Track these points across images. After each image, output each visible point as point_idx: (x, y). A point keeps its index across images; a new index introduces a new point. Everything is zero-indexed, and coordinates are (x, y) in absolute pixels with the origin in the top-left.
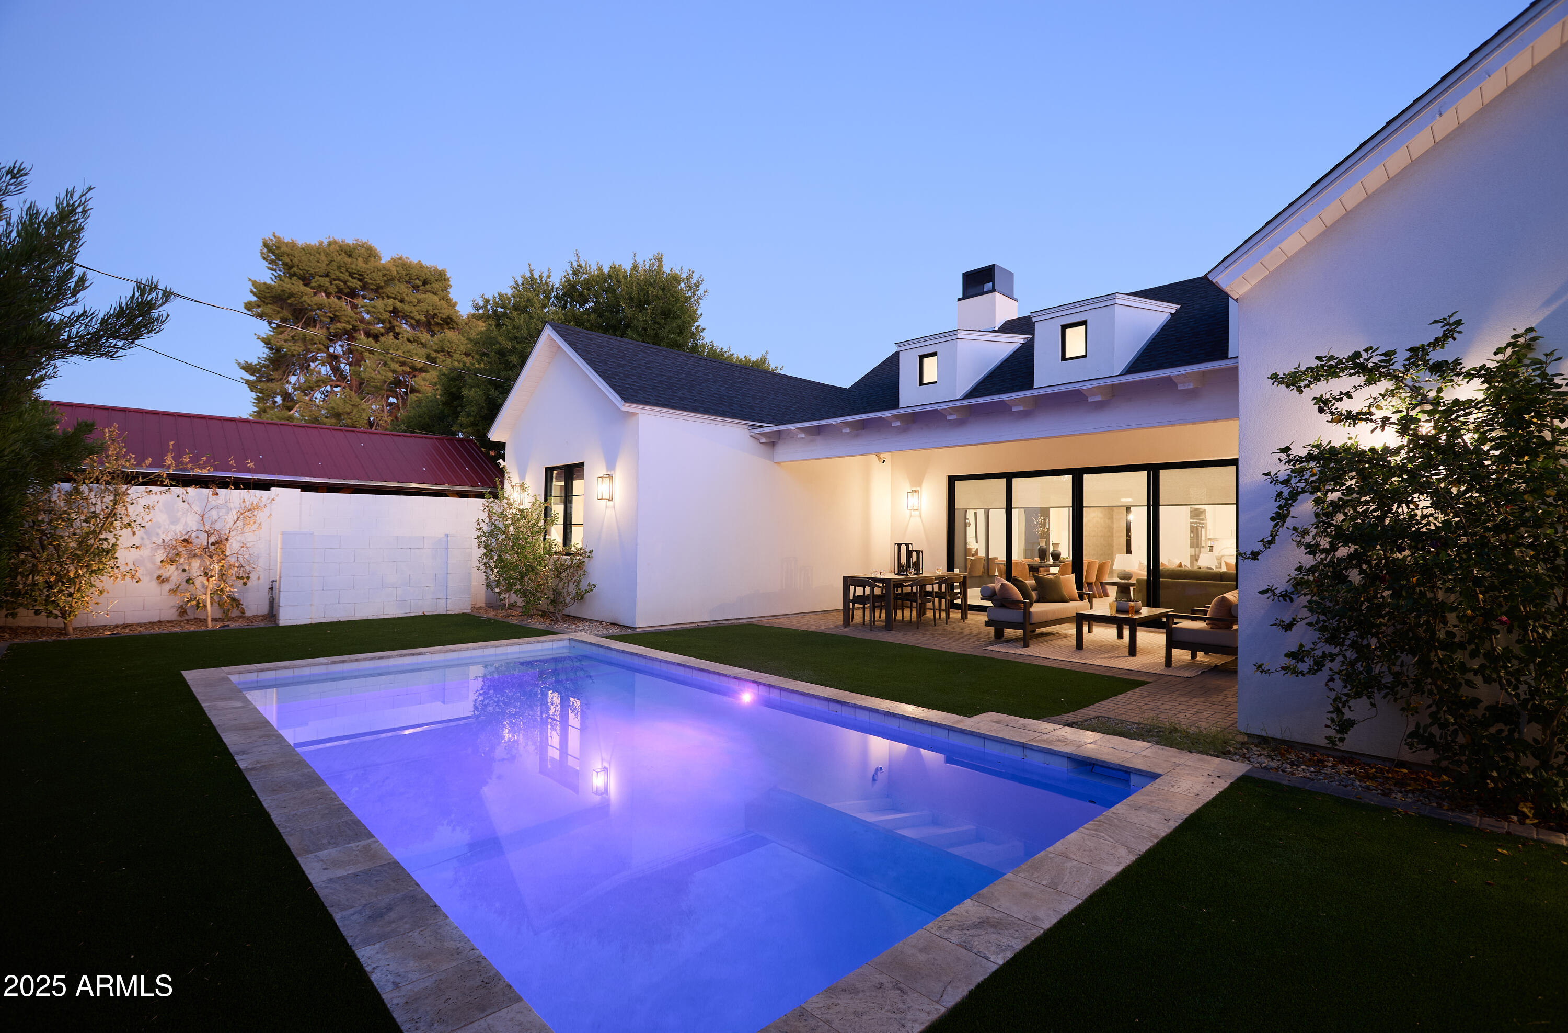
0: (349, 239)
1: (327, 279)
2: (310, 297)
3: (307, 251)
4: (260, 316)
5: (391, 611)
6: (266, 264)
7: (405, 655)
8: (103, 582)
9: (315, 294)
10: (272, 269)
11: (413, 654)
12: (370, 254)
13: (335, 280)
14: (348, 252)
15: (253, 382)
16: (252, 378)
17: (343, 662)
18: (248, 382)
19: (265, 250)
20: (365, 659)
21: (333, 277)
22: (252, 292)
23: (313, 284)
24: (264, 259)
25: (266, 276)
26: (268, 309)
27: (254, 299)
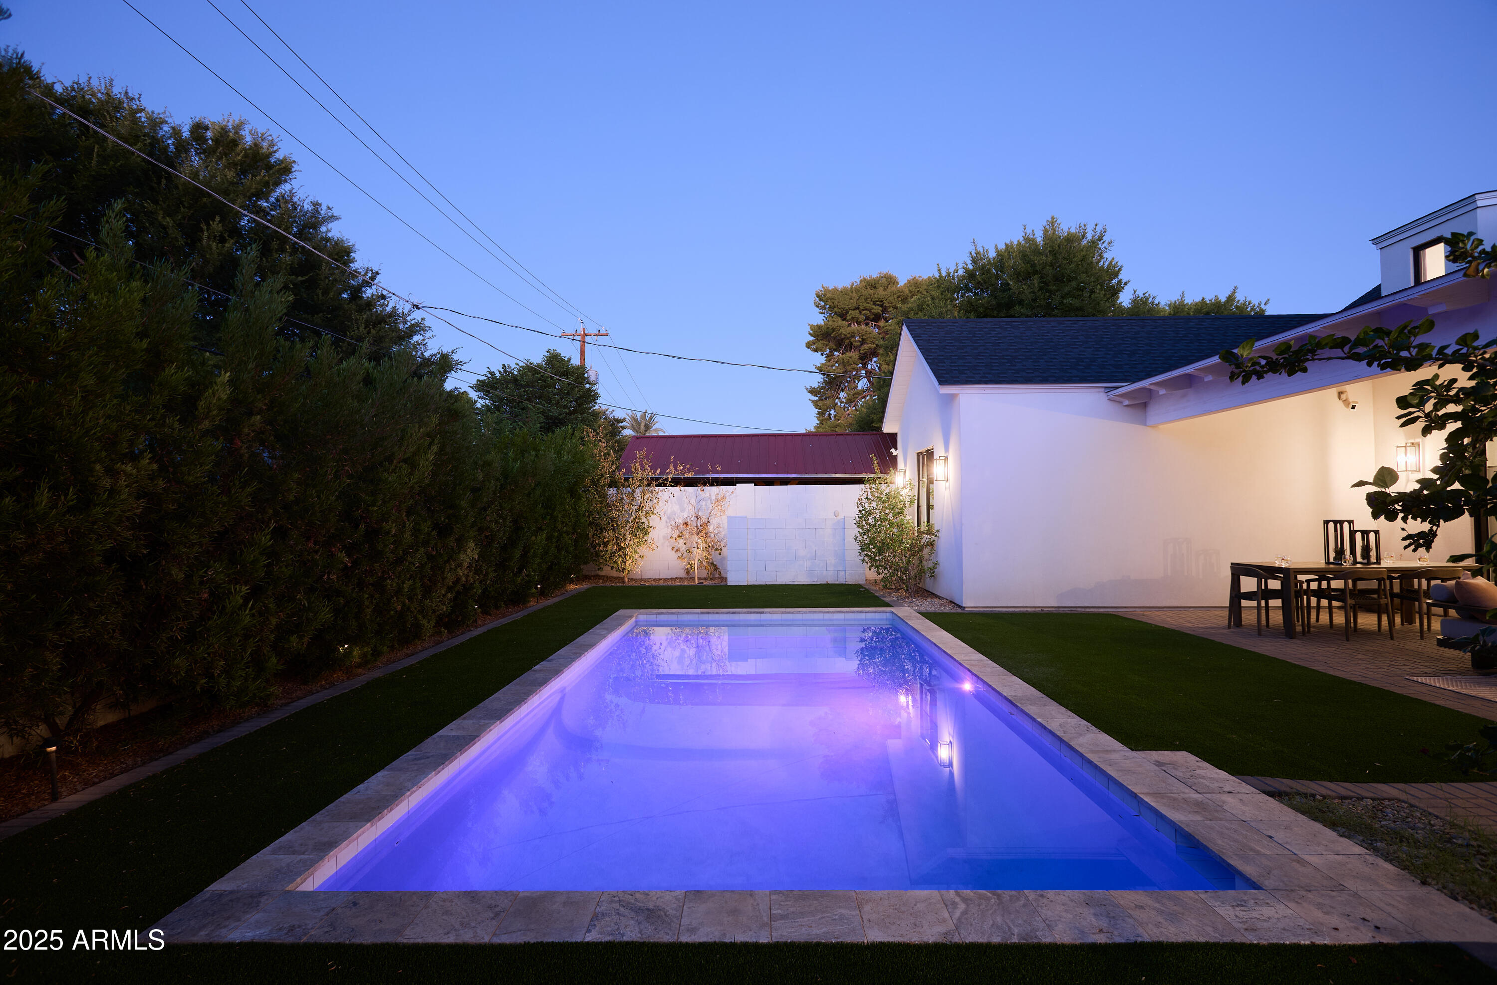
0: (873, 273)
1: (857, 311)
2: (845, 328)
3: (845, 292)
4: (816, 351)
5: (803, 579)
6: (818, 310)
7: (751, 613)
8: (643, 550)
9: (849, 325)
10: (822, 313)
11: (757, 613)
12: (890, 281)
13: (863, 310)
14: (872, 284)
15: (817, 401)
16: (816, 398)
17: (708, 613)
18: (813, 401)
19: (818, 299)
20: (723, 613)
21: (862, 308)
22: (810, 334)
23: (848, 318)
24: (817, 306)
25: (819, 319)
26: (819, 345)
27: (812, 338)
